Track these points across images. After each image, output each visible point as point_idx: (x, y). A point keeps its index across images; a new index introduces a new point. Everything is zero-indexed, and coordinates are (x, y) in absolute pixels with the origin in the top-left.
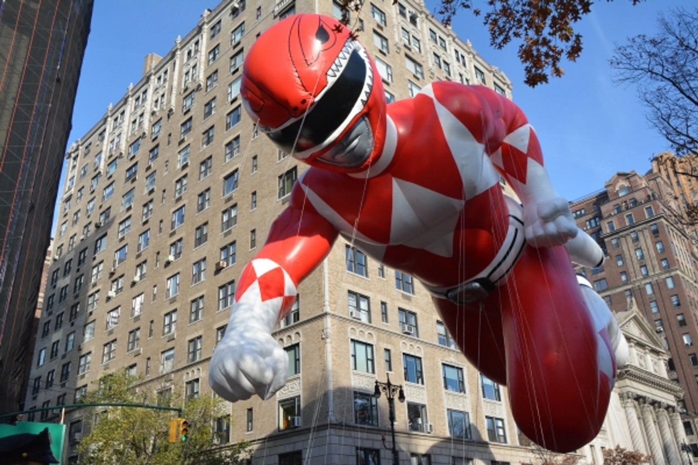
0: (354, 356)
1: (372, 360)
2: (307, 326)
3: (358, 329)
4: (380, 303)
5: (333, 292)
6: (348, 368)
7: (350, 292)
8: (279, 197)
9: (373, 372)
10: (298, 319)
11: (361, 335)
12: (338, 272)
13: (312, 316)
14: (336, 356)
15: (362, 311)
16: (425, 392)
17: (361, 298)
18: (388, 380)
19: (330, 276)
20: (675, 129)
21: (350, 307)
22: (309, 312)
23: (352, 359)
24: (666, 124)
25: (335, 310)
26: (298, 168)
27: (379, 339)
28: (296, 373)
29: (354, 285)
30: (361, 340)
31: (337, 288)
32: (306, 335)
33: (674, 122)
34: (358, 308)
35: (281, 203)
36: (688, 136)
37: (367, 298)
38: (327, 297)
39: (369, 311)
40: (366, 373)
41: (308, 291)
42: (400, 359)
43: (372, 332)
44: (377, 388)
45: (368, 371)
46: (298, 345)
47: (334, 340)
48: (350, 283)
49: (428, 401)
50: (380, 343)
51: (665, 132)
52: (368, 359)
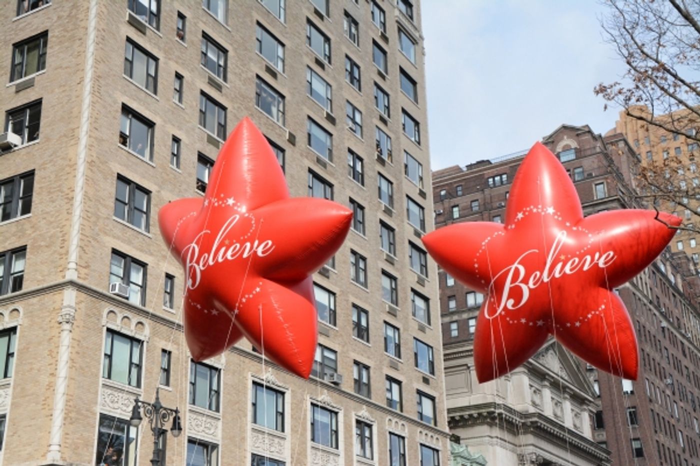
0: (109, 357)
1: (139, 366)
2: (34, 300)
3: (120, 313)
4: (164, 275)
5: (85, 248)
6: (97, 376)
7: (115, 252)
8: (12, 80)
9: (139, 385)
10: (20, 287)
11: (125, 324)
12: (98, 218)
13: (45, 285)
14: (78, 353)
15: (131, 285)
16: (220, 423)
17: (133, 264)
18: (157, 399)
19: (86, 223)
20: (639, 48)
21: (113, 277)
22: (40, 278)
23: (104, 361)
24: (628, 37)
25: (85, 279)
26: (50, 35)
27: (154, 333)
28: (5, 376)
29: (123, 241)
30: (124, 331)
31: (93, 243)
32: (30, 314)
33: (641, 36)
34: (126, 278)
35: (14, 89)
36: (657, 61)
37: (143, 265)
38: (73, 256)
39: (143, 287)
40: (127, 386)
41: (43, 243)
42: (186, 369)
43: (143, 320)
44: (136, 410)
45: (129, 384)
46: (13, 330)
47: (78, 327)
48: (118, 238)
49: (223, 438)
50: (156, 339)
51: (626, 53)
52: (131, 363)
